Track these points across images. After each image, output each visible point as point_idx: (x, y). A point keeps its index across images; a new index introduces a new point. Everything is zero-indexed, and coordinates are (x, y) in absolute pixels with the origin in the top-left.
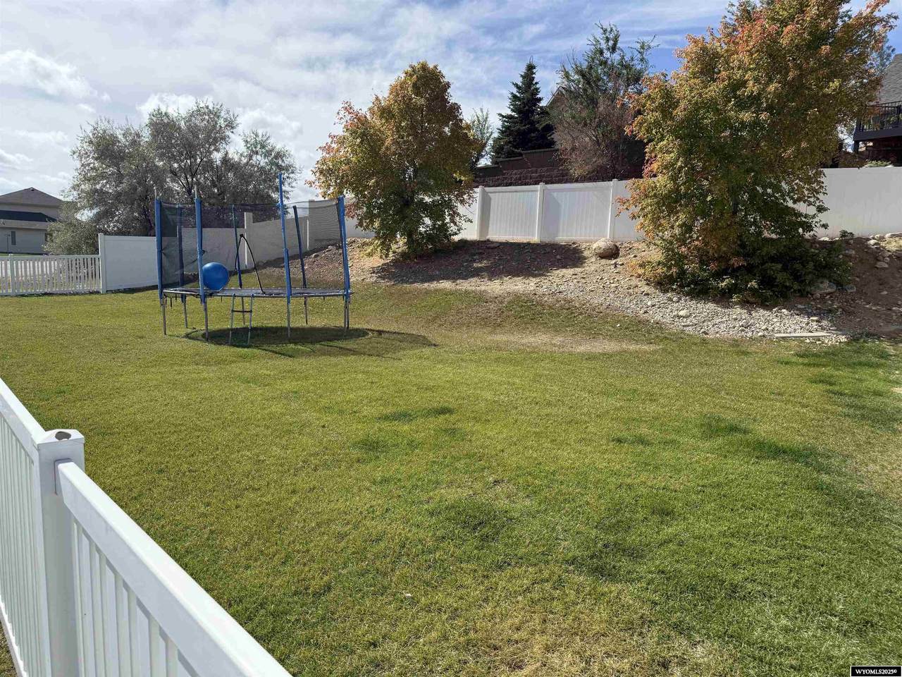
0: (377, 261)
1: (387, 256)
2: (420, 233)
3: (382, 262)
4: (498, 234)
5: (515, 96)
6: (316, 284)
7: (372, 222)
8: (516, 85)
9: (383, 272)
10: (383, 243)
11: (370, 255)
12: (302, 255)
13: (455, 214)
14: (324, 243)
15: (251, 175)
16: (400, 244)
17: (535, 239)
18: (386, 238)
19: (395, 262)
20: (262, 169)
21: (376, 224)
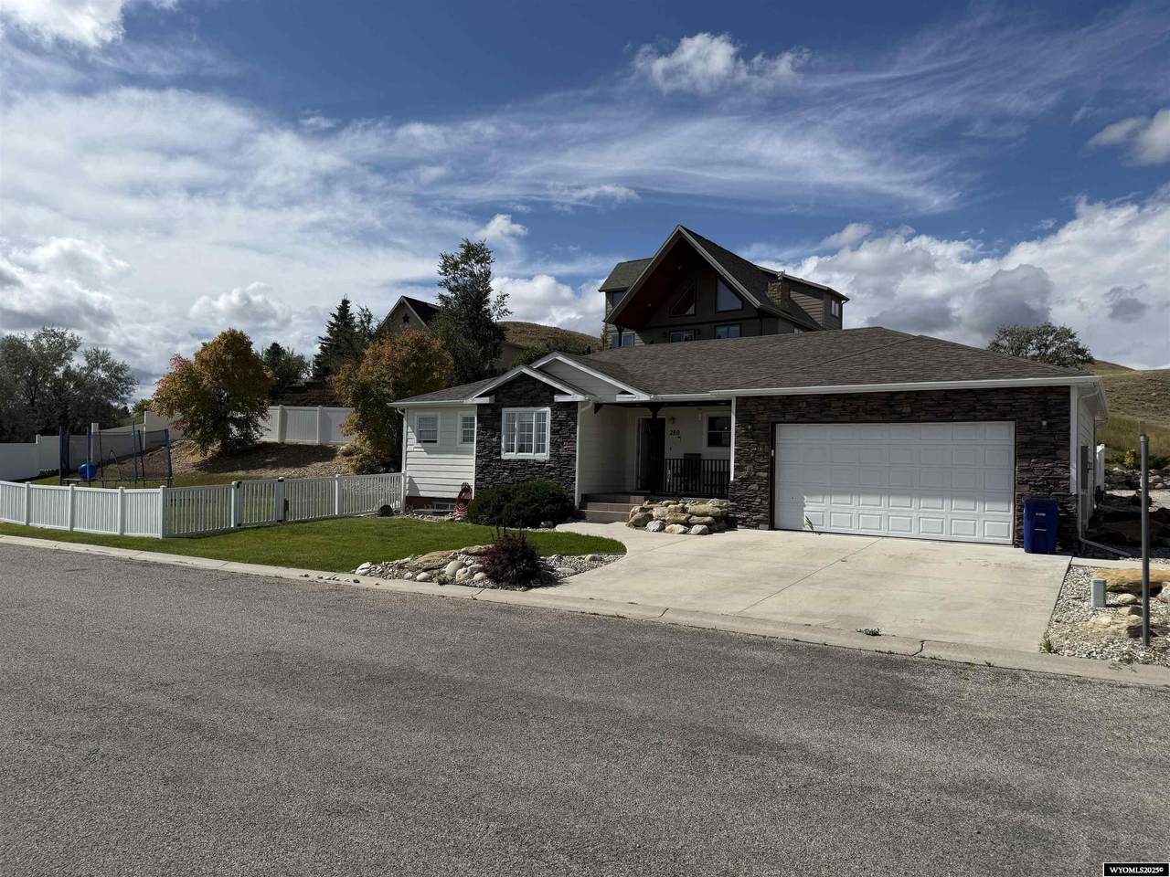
0: (198, 458)
1: (205, 454)
2: (230, 439)
3: (202, 458)
4: (291, 439)
5: (332, 324)
6: (151, 475)
7: (194, 432)
8: (334, 315)
9: (203, 466)
10: (202, 446)
11: (193, 454)
12: (142, 453)
13: (256, 426)
14: (157, 444)
15: (94, 388)
16: (216, 447)
17: (317, 442)
18: (204, 442)
19: (212, 459)
20: (102, 382)
21: (198, 433)
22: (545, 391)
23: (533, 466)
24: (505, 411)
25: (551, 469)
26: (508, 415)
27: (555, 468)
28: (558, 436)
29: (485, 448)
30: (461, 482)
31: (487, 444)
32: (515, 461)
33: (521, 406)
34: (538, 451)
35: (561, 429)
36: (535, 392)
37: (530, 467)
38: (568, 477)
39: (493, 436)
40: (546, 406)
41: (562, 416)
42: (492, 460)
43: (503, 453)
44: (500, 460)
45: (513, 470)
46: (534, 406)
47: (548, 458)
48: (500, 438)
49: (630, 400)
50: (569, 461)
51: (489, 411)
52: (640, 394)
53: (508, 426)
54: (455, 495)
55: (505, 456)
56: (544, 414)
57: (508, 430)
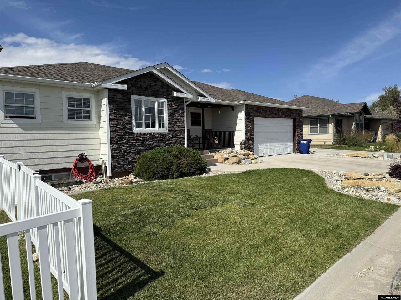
22: (163, 88)
23: (158, 137)
24: (134, 98)
25: (170, 138)
26: (136, 101)
27: (173, 138)
28: (173, 118)
29: (118, 124)
30: (78, 154)
31: (120, 121)
32: (145, 134)
33: (146, 96)
34: (160, 127)
35: (175, 114)
36: (156, 88)
37: (157, 138)
38: (180, 143)
39: (126, 115)
40: (164, 98)
41: (175, 106)
42: (125, 134)
43: (134, 128)
44: (132, 134)
45: (144, 140)
46: (156, 97)
47: (167, 131)
48: (131, 117)
49: (206, 100)
50: (180, 133)
51: (119, 96)
52: (211, 98)
53: (136, 109)
54: (71, 165)
55: (136, 130)
56: (163, 103)
57: (136, 112)
